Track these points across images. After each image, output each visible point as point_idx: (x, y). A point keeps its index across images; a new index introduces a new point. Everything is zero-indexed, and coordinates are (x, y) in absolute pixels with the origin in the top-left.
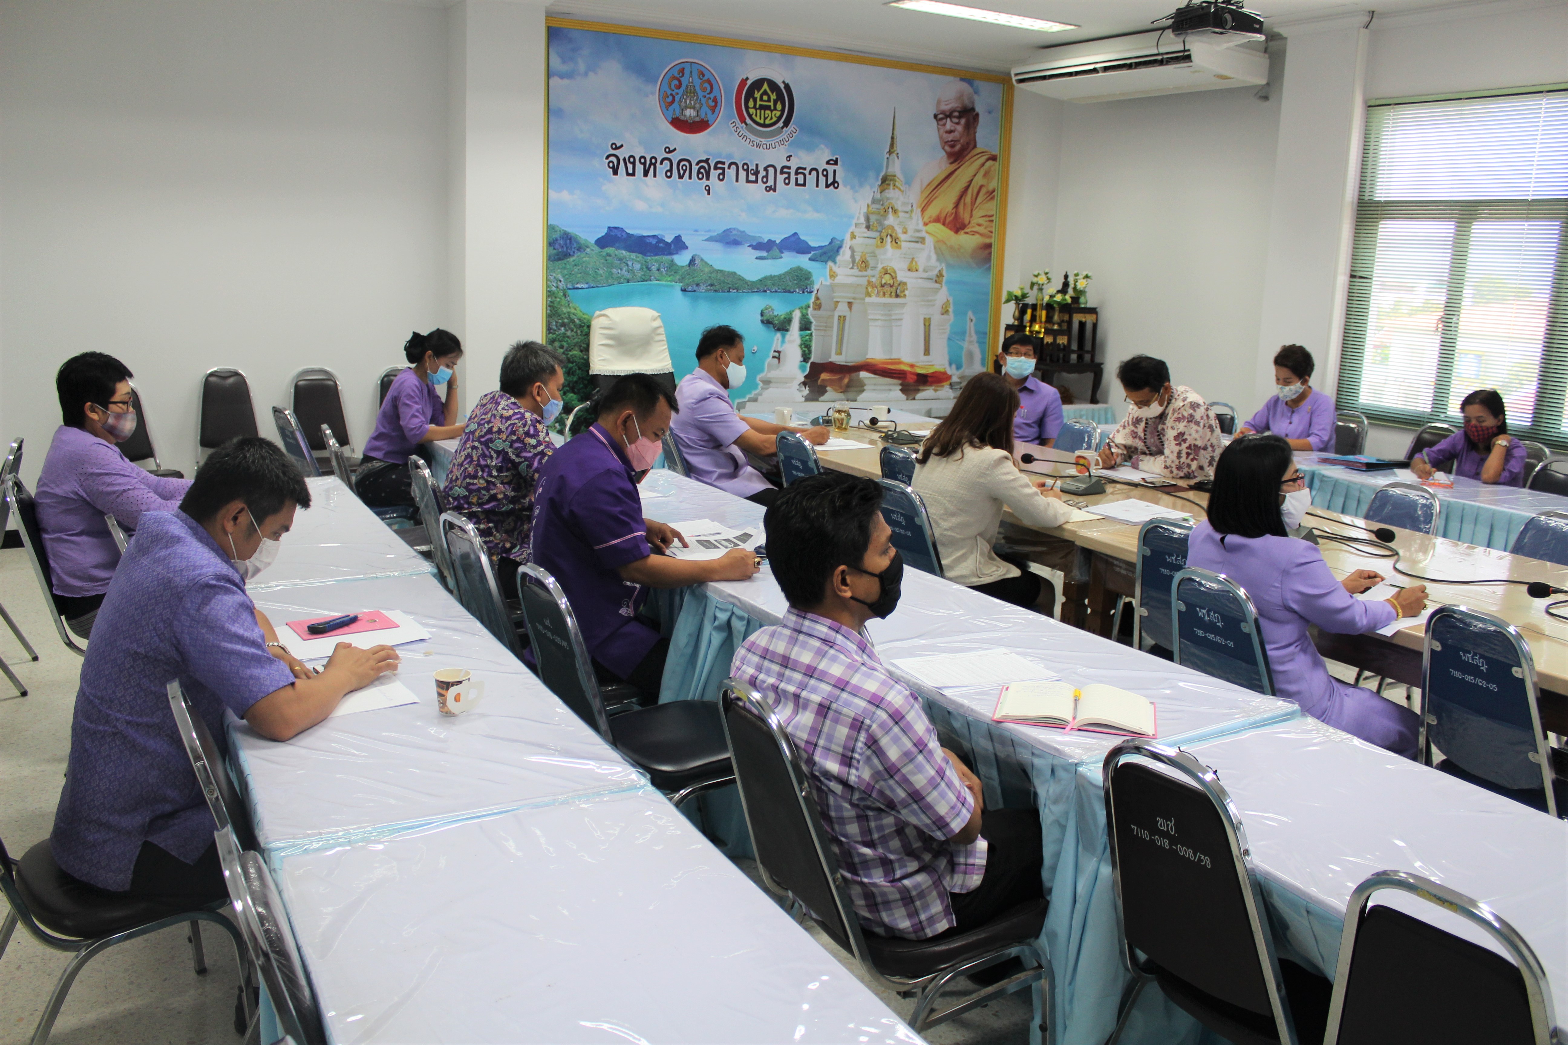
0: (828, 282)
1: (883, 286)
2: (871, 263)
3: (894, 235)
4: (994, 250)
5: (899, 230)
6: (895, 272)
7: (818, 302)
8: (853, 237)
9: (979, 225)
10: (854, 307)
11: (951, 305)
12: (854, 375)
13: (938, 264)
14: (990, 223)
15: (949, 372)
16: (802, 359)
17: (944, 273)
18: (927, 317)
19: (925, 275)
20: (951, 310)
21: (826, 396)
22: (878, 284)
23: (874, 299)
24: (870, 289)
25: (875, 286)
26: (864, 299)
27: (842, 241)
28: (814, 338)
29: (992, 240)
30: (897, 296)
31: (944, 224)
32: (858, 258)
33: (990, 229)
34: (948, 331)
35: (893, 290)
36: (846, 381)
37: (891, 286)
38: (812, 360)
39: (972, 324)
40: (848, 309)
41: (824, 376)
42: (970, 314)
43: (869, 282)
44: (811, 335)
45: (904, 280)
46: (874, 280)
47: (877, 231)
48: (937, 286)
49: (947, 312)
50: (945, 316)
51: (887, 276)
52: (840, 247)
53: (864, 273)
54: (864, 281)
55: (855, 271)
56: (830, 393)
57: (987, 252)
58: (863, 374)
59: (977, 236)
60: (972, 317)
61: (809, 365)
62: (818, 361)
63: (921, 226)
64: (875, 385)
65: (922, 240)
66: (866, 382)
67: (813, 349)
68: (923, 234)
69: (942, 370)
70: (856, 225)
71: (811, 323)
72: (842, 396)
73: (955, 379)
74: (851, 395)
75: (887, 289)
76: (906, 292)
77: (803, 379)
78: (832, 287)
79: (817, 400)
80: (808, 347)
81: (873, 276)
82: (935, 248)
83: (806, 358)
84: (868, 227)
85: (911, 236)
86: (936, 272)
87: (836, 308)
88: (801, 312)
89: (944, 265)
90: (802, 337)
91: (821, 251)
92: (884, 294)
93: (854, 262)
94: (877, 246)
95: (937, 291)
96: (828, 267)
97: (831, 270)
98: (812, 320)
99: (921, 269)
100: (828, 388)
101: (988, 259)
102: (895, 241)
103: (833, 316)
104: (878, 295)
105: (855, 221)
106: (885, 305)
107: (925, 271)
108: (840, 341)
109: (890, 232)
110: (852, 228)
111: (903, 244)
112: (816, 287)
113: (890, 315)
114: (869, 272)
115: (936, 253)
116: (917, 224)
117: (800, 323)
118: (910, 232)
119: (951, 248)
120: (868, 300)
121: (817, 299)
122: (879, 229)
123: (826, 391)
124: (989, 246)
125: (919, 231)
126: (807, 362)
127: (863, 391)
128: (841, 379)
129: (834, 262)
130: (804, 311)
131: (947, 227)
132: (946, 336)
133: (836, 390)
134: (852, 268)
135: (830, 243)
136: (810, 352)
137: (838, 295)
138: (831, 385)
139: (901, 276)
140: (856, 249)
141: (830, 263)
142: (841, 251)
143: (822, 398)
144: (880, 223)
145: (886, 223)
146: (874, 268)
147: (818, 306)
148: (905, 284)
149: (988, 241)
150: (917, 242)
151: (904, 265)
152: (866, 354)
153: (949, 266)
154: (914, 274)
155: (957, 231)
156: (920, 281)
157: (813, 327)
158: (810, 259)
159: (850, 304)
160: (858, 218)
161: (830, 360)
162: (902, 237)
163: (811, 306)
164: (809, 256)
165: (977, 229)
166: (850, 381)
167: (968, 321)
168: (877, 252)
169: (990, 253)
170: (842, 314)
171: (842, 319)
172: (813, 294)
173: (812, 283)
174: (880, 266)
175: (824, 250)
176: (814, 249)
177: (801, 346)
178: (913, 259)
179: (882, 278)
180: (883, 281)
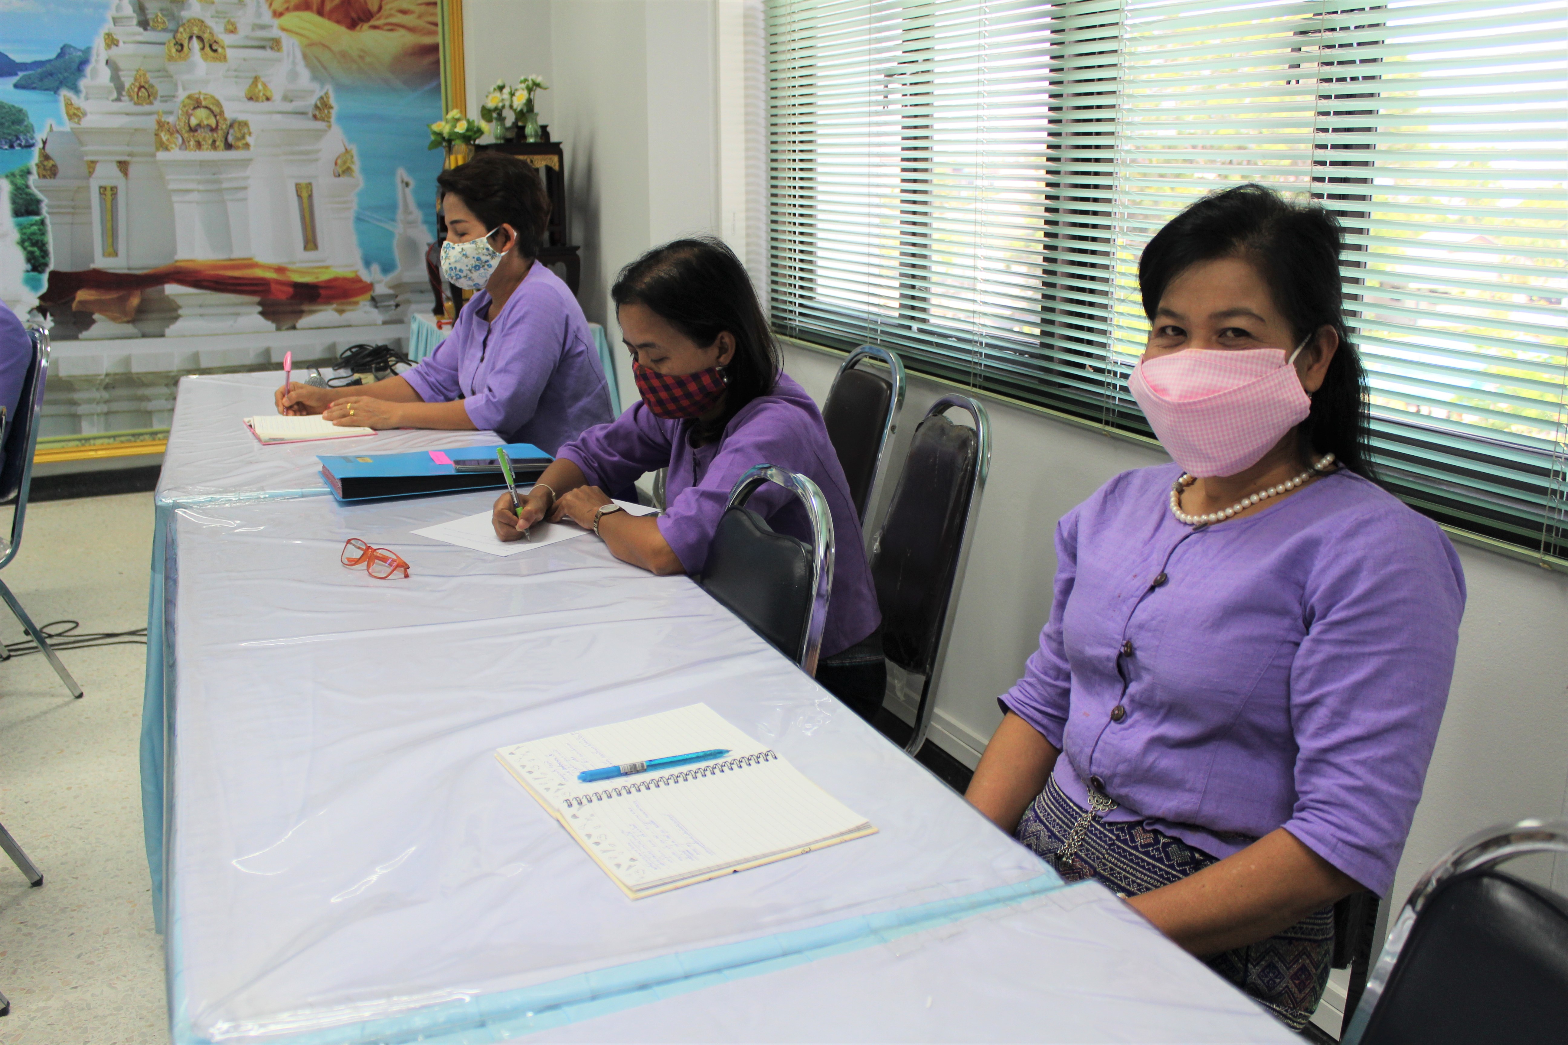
0: (67, 126)
1: (192, 130)
2: (161, 88)
3: (206, 36)
4: (446, 56)
5: (217, 28)
6: (218, 104)
7: (49, 164)
8: (111, 41)
9: (404, 12)
10: (132, 170)
11: (356, 159)
12: (151, 292)
13: (316, 86)
14: (430, 9)
15: (366, 277)
16: (29, 267)
17: (332, 101)
18: (304, 182)
19: (289, 107)
20: (356, 167)
21: (94, 330)
22: (181, 125)
23: (176, 154)
24: (164, 137)
25: (173, 131)
26: (154, 156)
27: (88, 51)
28: (49, 228)
29: (439, 39)
30: (228, 146)
31: (320, 13)
32: (128, 82)
33: (431, 19)
34: (355, 207)
35: (219, 136)
36: (135, 301)
37: (213, 130)
38: (52, 267)
39: (408, 191)
40: (120, 175)
41: (82, 295)
42: (402, 173)
43: (161, 125)
44: (42, 222)
45: (241, 117)
46: (171, 119)
47: (165, 30)
48: (320, 125)
49: (348, 171)
50: (344, 179)
51: (201, 113)
52: (84, 62)
53: (147, 108)
54: (150, 123)
55: (126, 105)
56: (102, 324)
57: (430, 59)
58: (171, 289)
59: (402, 32)
60: (407, 178)
61: (45, 277)
62: (65, 268)
63: (267, 17)
64: (201, 306)
65: (275, 44)
66: (179, 302)
67: (51, 248)
68: (275, 33)
69: (350, 275)
70: (115, 21)
71: (38, 202)
72: (130, 329)
73: (381, 289)
74: (149, 327)
75: (201, 134)
76: (249, 139)
77: (36, 303)
78: (77, 136)
79: (75, 338)
80: (41, 246)
81: (170, 113)
82: (305, 56)
83: (37, 263)
84: (144, 24)
85: (247, 37)
86: (313, 100)
87: (91, 173)
88: (12, 183)
89: (329, 88)
90: (21, 227)
91: (39, 70)
92: (199, 145)
93: (120, 88)
94: (171, 58)
95: (318, 135)
96: (62, 99)
97: (69, 104)
98: (40, 196)
99: (277, 96)
100: (96, 316)
101: (434, 72)
102: (211, 47)
103: (88, 188)
104: (184, 145)
105: (111, 13)
106: (202, 163)
107: (286, 98)
108: (111, 233)
109: (196, 30)
110: (108, 27)
111: (230, 53)
112: (39, 137)
113: (219, 182)
114: (158, 106)
115: (309, 64)
116: (259, 15)
117: (14, 202)
118: (244, 31)
119: (344, 55)
120: (161, 155)
121: (46, 157)
122: (171, 26)
123: (93, 322)
124: (433, 49)
125: (263, 27)
126: (41, 272)
127: (176, 318)
128: (123, 300)
129: (76, 90)
130: (19, 181)
131: (330, 18)
132: (351, 214)
133: (114, 319)
134: (118, 99)
135: (59, 56)
136: (45, 253)
137: (91, 150)
138: (100, 311)
139: (232, 111)
140: (122, 65)
141: (64, 93)
142: (88, 69)
143: (84, 334)
144: (172, 17)
145: (186, 14)
146: (169, 98)
147: (49, 170)
148: (245, 124)
149: (428, 40)
150: (263, 47)
151: (241, 91)
152: (175, 253)
153: (340, 88)
154: (266, 106)
155: (352, 25)
156: (278, 117)
157: (44, 209)
158: (16, 86)
159: (123, 166)
160: (119, 8)
161: (92, 266)
162: (226, 39)
163: (34, 170)
164: (15, 79)
165: (400, 19)
166: (143, 301)
167: (400, 186)
168: (172, 68)
169: (437, 62)
170: (108, 183)
171: (109, 194)
172: (36, 151)
173: (30, 129)
174: (182, 95)
175: (48, 67)
176: (24, 66)
177: (22, 243)
178: (256, 79)
179: (189, 116)
180: (194, 122)
